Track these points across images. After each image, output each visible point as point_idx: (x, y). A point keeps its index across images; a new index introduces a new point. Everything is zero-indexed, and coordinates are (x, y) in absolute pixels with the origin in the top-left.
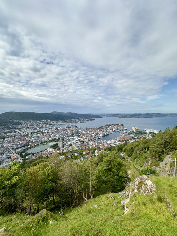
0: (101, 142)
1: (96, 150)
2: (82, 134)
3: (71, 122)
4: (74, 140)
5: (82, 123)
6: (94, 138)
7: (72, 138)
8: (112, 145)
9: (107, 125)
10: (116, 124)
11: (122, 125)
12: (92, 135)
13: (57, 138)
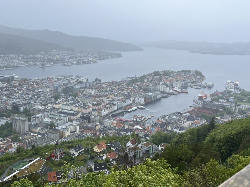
0: (138, 120)
1: (128, 140)
2: (85, 95)
3: (49, 60)
4: (61, 113)
5: (84, 63)
6: (118, 109)
7: (56, 106)
8: (169, 128)
9: (156, 73)
10: (183, 71)
11: (198, 73)
12: (113, 100)
13: (9, 108)
